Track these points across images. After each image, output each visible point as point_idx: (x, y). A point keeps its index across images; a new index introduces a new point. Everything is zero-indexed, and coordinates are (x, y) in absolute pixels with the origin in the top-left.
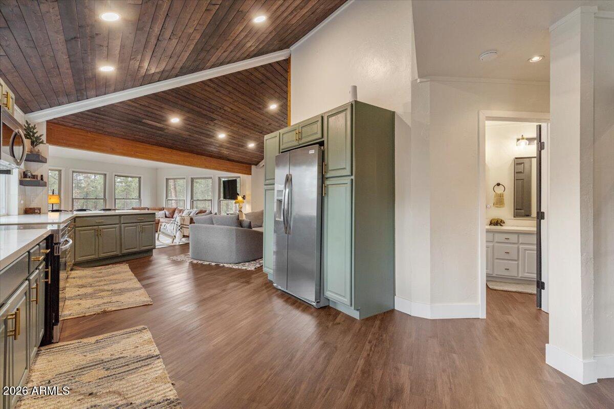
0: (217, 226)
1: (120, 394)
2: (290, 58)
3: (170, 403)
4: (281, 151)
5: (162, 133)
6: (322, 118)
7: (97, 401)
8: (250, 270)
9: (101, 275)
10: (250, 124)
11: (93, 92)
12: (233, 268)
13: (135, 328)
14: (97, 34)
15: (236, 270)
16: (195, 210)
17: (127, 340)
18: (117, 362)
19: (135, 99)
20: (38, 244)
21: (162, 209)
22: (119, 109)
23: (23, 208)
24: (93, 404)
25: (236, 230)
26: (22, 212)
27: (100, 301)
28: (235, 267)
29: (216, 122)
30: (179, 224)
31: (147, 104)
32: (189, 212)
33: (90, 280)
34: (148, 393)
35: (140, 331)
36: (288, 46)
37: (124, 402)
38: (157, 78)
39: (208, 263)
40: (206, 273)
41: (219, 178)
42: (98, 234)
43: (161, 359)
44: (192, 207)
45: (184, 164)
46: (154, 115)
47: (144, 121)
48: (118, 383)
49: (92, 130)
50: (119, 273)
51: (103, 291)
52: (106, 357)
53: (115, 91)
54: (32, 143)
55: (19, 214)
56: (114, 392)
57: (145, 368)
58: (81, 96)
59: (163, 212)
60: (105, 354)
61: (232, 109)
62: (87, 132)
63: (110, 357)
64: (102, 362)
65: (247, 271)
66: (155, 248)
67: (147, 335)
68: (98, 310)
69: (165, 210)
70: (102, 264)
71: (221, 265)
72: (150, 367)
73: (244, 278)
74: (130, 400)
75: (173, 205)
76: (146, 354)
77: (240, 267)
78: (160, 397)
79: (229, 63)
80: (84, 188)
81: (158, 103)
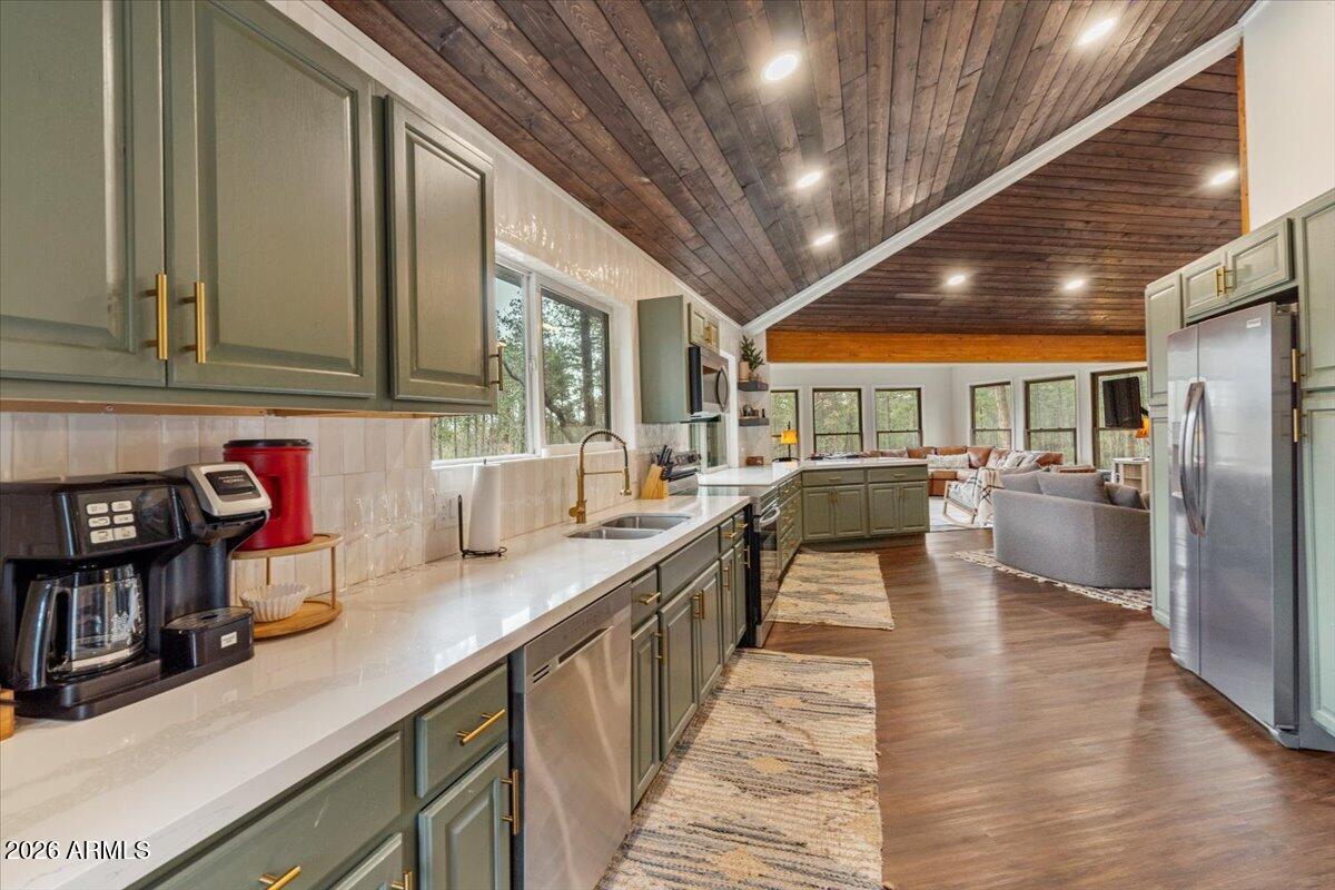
0: (1048, 497)
1: (809, 737)
2: (1240, 49)
3: (864, 776)
4: (1187, 321)
5: (936, 308)
6: (1291, 224)
7: (783, 733)
8: (1129, 610)
9: (835, 566)
10: (1151, 240)
11: (815, 275)
12: (1086, 598)
13: (855, 660)
14: (799, 207)
15: (1094, 601)
16: (1036, 453)
17: (840, 673)
18: (817, 697)
19: (878, 265)
20: (732, 517)
21: (964, 451)
22: (855, 288)
23: (745, 456)
24: (778, 733)
25: (1096, 509)
26: (744, 462)
27: (823, 607)
28: (1092, 594)
29: (1051, 259)
30: (984, 485)
31: (897, 267)
32: (1018, 458)
33: (819, 573)
34: (842, 751)
35: (860, 665)
36: (1231, 20)
37: (810, 747)
38: (906, 221)
39: (1029, 576)
40: (1014, 596)
41: (1094, 376)
42: (833, 499)
43: (874, 716)
44: (1028, 447)
45: (989, 360)
46: (914, 283)
47: (898, 296)
48: (811, 722)
49: (822, 329)
50: (862, 568)
51: (831, 592)
52: (807, 685)
53: (845, 262)
54: (751, 366)
55: (740, 467)
56: (804, 732)
57: (849, 718)
58: (800, 284)
59: (965, 456)
60: (808, 681)
61: (1088, 222)
62: (817, 333)
63: (810, 686)
64: (801, 690)
65: (1121, 610)
66: (928, 532)
67: (868, 675)
68: (816, 619)
69: (969, 453)
70: (841, 548)
71: (1060, 585)
72: (856, 719)
73: (1102, 623)
74: (818, 749)
75: (985, 441)
76: (856, 701)
77: (1109, 597)
78: (854, 763)
79: (1053, 135)
80: (846, 407)
81: (919, 260)
